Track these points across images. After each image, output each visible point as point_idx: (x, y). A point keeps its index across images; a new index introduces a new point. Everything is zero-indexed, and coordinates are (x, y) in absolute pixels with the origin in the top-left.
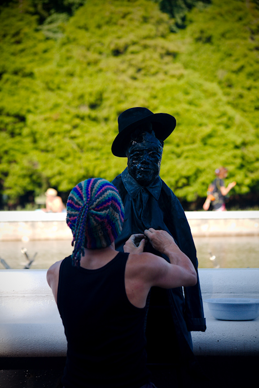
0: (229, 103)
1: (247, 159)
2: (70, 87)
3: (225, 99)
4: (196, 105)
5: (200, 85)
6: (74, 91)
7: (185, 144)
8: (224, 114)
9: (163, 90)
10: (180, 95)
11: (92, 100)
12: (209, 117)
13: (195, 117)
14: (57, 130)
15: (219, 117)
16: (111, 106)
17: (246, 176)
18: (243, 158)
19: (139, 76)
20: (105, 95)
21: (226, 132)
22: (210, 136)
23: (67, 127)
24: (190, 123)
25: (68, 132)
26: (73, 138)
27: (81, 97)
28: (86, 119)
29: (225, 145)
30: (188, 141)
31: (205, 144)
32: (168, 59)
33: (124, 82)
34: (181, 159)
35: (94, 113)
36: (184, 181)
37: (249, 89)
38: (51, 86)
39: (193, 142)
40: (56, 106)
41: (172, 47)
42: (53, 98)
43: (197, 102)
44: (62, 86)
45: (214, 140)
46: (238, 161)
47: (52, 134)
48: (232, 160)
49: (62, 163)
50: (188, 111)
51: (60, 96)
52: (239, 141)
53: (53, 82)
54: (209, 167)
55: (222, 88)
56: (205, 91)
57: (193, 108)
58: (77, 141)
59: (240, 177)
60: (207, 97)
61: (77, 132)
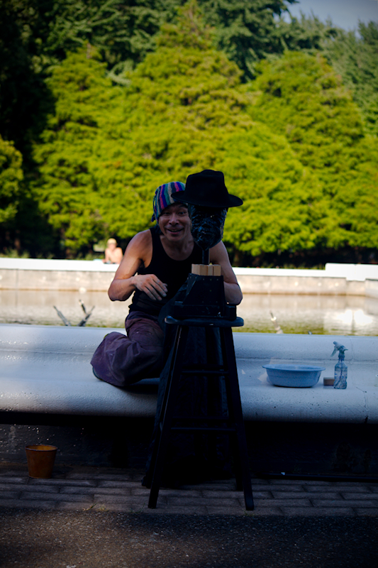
1: (313, 214)
2: (134, 135)
4: (263, 158)
5: (268, 138)
6: (138, 140)
7: (251, 198)
9: (230, 140)
10: (247, 146)
11: (159, 149)
12: (277, 171)
14: (118, 178)
15: (287, 171)
16: (176, 156)
18: (309, 213)
19: (206, 126)
20: (170, 145)
21: (293, 186)
22: (277, 190)
23: (129, 175)
24: (257, 178)
25: (130, 179)
26: (135, 186)
27: (147, 147)
28: (149, 168)
32: (236, 110)
33: (191, 131)
34: (246, 213)
35: (156, 163)
36: (248, 235)
37: (319, 145)
38: (113, 135)
39: (259, 197)
40: (118, 154)
41: (242, 99)
42: (114, 146)
43: (265, 154)
44: (125, 135)
45: (279, 195)
46: (305, 217)
47: (114, 181)
48: (297, 215)
49: (124, 210)
50: (255, 164)
51: (123, 144)
52: (305, 196)
53: (115, 132)
55: (291, 143)
56: (273, 144)
57: (260, 160)
58: (139, 189)
59: (305, 232)
60: (275, 150)
61: (138, 181)
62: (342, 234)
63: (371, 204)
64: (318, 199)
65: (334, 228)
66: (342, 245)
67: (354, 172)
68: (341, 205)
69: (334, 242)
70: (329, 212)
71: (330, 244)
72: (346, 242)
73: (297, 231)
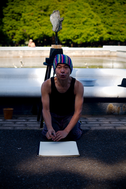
0: (92, 10)
2: (37, 4)
3: (91, 9)
4: (81, 11)
5: (83, 4)
6: (38, 5)
7: (77, 24)
8: (90, 14)
9: (69, 5)
10: (75, 7)
11: (45, 8)
12: (86, 15)
13: (81, 15)
14: (33, 19)
15: (89, 15)
16: (51, 10)
17: (98, 36)
18: (97, 29)
20: (49, 7)
21: (91, 20)
22: (86, 21)
23: (36, 17)
24: (79, 17)
25: (36, 19)
26: (38, 21)
27: (41, 7)
28: (43, 15)
29: (91, 25)
30: (78, 23)
31: (84, 24)
33: (56, 2)
34: (76, 29)
35: (45, 13)
36: (76, 37)
37: (99, 5)
38: (31, 3)
39: (80, 23)
40: (32, 10)
42: (31, 8)
43: (81, 9)
44: (34, 3)
45: (87, 23)
46: (95, 30)
47: (31, 20)
48: (93, 30)
49: (34, 30)
50: (78, 13)
51: (34, 7)
52: (96, 23)
53: (31, 2)
54: (85, 32)
55: (90, 5)
56: (84, 6)
57: (80, 12)
58: (39, 22)
59: (96, 36)
60: (85, 8)
61: (39, 19)
62: (108, 36)
63: (117, 25)
64: (100, 24)
65: (105, 34)
66: (108, 39)
67: (112, 15)
68: (107, 26)
69: (106, 39)
70: (103, 28)
71: (104, 39)
72: (110, 38)
73: (93, 35)
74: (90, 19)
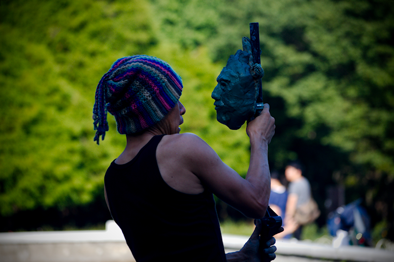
0: (63, 75)
8: (55, 91)
13: (14, 93)
15: (48, 95)
30: (3, 127)
45: (42, 128)
52: (78, 129)
55: (54, 53)
60: (32, 66)
73: (67, 178)
74: (52, 112)
